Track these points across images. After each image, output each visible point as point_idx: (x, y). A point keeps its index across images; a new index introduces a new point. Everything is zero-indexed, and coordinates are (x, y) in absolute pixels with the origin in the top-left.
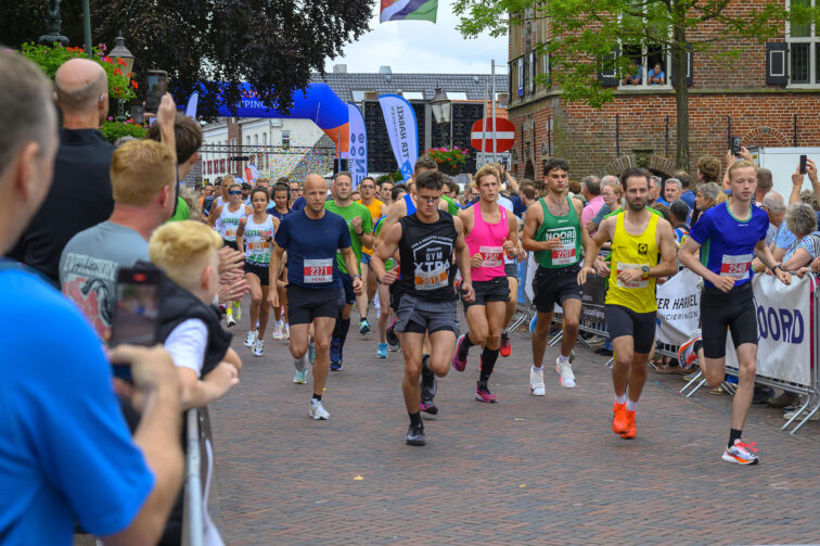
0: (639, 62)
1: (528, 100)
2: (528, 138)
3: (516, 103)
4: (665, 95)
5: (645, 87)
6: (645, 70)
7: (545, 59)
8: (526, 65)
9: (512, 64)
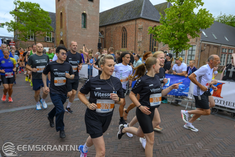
0: (30, 37)
1: (17, 40)
2: (17, 44)
3: (15, 40)
4: (33, 41)
5: (31, 40)
6: (31, 38)
7: (19, 36)
8: (16, 36)
9: (14, 36)
